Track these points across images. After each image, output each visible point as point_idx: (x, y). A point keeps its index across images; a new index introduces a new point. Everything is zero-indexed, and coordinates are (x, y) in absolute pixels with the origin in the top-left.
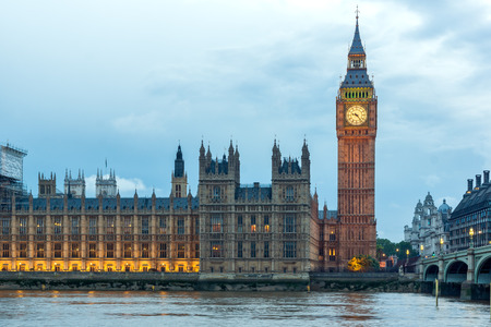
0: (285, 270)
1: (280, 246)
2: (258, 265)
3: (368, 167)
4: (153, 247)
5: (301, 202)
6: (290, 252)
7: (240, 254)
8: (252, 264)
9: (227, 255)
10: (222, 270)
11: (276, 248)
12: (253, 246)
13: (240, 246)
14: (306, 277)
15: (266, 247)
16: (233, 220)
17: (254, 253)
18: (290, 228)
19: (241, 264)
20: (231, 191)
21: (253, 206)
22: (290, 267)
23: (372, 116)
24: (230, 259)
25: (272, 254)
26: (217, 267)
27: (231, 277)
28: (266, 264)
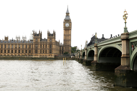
0: (50, 56)
1: (49, 51)
2: (44, 55)
3: (70, 35)
4: (24, 51)
5: (53, 42)
6: (51, 52)
7: (41, 52)
8: (43, 54)
9: (38, 52)
10: (37, 56)
11: (48, 51)
12: (43, 51)
13: (41, 51)
14: (53, 57)
15: (46, 51)
16: (39, 46)
17: (43, 52)
18: (51, 47)
19: (41, 54)
20: (39, 40)
21: (44, 43)
22: (51, 55)
23: (70, 25)
24: (39, 53)
25: (47, 52)
26: (36, 55)
27: (39, 57)
28: (46, 54)
